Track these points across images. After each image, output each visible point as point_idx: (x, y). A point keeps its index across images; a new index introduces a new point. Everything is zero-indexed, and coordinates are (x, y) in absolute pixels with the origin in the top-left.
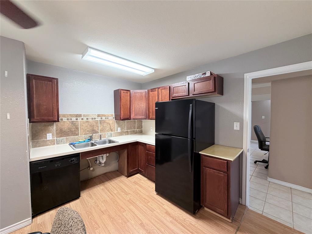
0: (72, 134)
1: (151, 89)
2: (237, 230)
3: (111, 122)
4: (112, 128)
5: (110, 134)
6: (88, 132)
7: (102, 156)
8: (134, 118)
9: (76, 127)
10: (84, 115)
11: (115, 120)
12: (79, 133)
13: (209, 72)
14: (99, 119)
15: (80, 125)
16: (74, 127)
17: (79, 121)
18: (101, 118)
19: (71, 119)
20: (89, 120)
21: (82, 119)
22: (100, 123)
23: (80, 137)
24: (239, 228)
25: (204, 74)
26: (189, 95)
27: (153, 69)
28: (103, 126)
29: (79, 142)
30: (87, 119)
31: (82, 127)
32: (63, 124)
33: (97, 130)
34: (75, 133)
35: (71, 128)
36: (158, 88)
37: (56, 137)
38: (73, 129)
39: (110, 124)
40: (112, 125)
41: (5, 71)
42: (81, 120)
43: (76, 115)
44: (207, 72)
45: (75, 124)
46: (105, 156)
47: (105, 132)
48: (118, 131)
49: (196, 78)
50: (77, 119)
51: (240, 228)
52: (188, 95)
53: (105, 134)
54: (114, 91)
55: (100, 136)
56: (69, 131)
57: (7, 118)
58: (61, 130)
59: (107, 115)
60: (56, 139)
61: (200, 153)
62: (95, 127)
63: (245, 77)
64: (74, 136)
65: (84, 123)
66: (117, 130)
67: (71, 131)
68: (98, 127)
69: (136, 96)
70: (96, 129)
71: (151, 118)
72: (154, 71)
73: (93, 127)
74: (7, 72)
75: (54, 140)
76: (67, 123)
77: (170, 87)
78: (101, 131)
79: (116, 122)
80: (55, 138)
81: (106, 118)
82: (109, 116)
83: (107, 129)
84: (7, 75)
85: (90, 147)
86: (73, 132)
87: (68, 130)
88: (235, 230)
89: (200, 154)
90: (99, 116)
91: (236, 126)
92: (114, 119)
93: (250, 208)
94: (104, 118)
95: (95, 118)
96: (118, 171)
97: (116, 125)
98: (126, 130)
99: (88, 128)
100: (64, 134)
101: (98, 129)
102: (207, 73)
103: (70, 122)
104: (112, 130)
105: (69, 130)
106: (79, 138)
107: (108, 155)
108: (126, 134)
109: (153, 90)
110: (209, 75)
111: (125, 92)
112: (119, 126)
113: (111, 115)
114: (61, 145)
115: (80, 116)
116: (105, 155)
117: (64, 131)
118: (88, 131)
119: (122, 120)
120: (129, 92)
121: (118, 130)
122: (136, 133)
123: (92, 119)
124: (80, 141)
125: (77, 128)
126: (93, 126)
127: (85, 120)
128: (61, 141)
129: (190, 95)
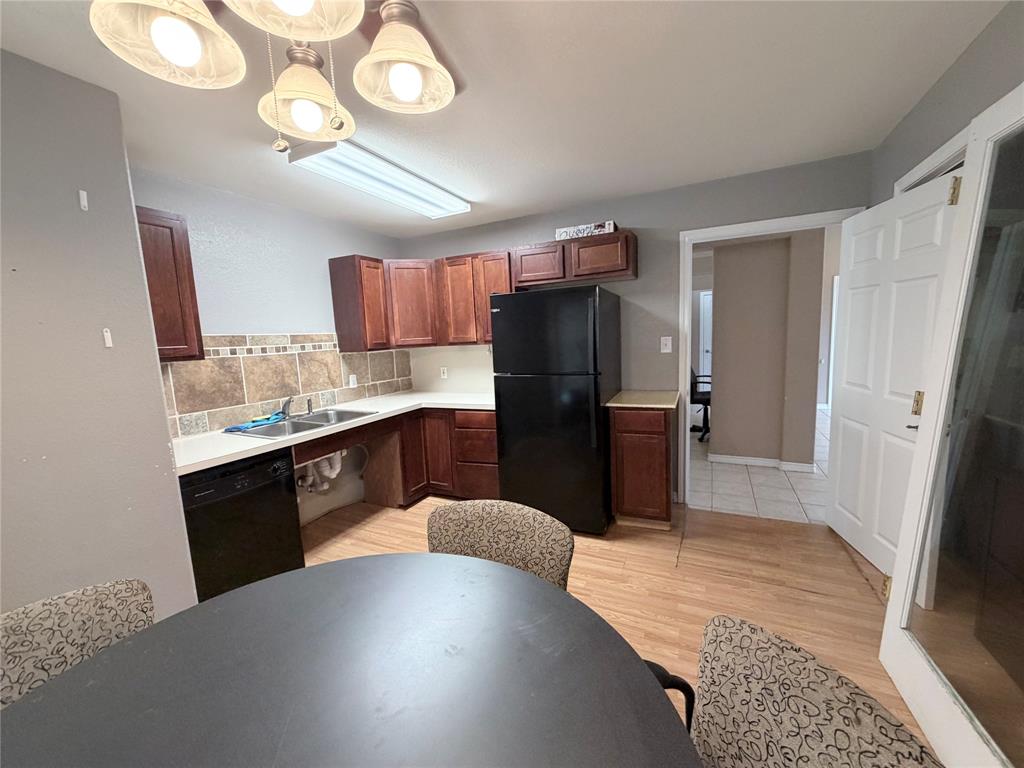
0: (226, 399)
1: (447, 259)
2: (682, 538)
3: (329, 359)
4: (334, 375)
5: (329, 396)
6: (270, 393)
7: (329, 459)
8: (399, 344)
9: (234, 378)
10: (253, 337)
11: (340, 352)
12: (244, 395)
13: (612, 222)
14: (295, 350)
15: (245, 369)
16: (229, 378)
17: (241, 356)
18: (303, 348)
19: (217, 352)
20: (268, 354)
21: (250, 351)
22: (302, 362)
23: (248, 408)
24: (683, 533)
25: (599, 226)
26: (564, 277)
27: (468, 202)
28: (310, 372)
29: (254, 422)
30: (264, 350)
31: (252, 377)
32: (196, 369)
33: (294, 385)
34: (233, 396)
35: (220, 381)
36: (474, 256)
37: (180, 413)
38: (228, 385)
39: (326, 365)
40: (332, 368)
41: (81, 192)
42: (246, 355)
43: (228, 339)
44: (607, 223)
45: (229, 367)
46: (337, 457)
47: (316, 390)
48: (351, 386)
49: (581, 235)
50: (233, 352)
51: (686, 534)
52: (561, 275)
53: (317, 396)
54: (330, 260)
55: (309, 401)
56: (214, 392)
57: (105, 343)
58: (191, 388)
59: (316, 339)
60: (180, 419)
61: (608, 405)
62: (287, 374)
63: (681, 239)
64: (231, 405)
65: (255, 364)
66: (348, 383)
67: (220, 390)
68: (297, 375)
69: (401, 276)
70: (290, 381)
71: (451, 340)
72: (469, 210)
73: (283, 376)
74: (85, 193)
75: (176, 421)
76: (207, 366)
77: (509, 254)
78: (307, 386)
79: (344, 357)
80: (177, 416)
81: (314, 348)
82: (322, 341)
83: (321, 380)
84: (86, 205)
85: (290, 434)
86: (226, 392)
87: (213, 386)
88: (680, 539)
89: (608, 408)
90: (294, 339)
91: (666, 346)
92: (338, 349)
93: (691, 507)
94: (309, 347)
95: (285, 348)
96: (364, 502)
97: (343, 368)
98: (371, 383)
99: (270, 381)
100: (202, 400)
101: (297, 382)
102: (607, 226)
103: (214, 362)
104: (333, 384)
105: (214, 389)
106: (245, 410)
107: (345, 453)
108: (373, 392)
109: (453, 261)
110: (612, 230)
111: (372, 264)
112: (352, 369)
113: (328, 335)
114: (197, 436)
115: (242, 340)
116: (339, 452)
117: (201, 393)
118: (269, 389)
119: (370, 350)
120: (380, 265)
121: (351, 383)
122: (396, 391)
123: (278, 350)
124: (254, 419)
125: (239, 382)
126: (283, 371)
127: (257, 353)
128: (194, 423)
129: (567, 274)
